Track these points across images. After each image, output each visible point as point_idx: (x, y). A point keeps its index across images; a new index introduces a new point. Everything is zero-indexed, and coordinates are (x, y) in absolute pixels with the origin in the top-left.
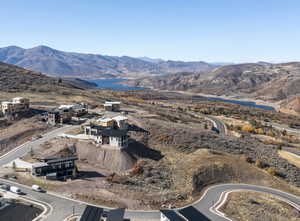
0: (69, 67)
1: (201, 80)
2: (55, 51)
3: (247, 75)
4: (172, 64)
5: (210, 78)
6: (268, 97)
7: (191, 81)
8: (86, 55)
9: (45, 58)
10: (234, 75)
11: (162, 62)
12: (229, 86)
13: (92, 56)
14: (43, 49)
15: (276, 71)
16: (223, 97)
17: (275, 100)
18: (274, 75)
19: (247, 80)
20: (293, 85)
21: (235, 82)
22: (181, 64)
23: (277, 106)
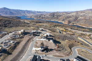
0: (13, 13)
1: (46, 16)
2: (8, 9)
3: (56, 15)
4: (38, 12)
5: (48, 16)
6: (61, 20)
7: (43, 16)
8: (16, 10)
9: (6, 11)
10: (53, 15)
11: (35, 11)
12: (52, 18)
13: (18, 10)
14: (5, 8)
15: (62, 14)
16: (51, 20)
17: (63, 21)
18: (61, 15)
19: (56, 16)
20: (66, 17)
21: (53, 17)
22: (40, 12)
23: (63, 22)
